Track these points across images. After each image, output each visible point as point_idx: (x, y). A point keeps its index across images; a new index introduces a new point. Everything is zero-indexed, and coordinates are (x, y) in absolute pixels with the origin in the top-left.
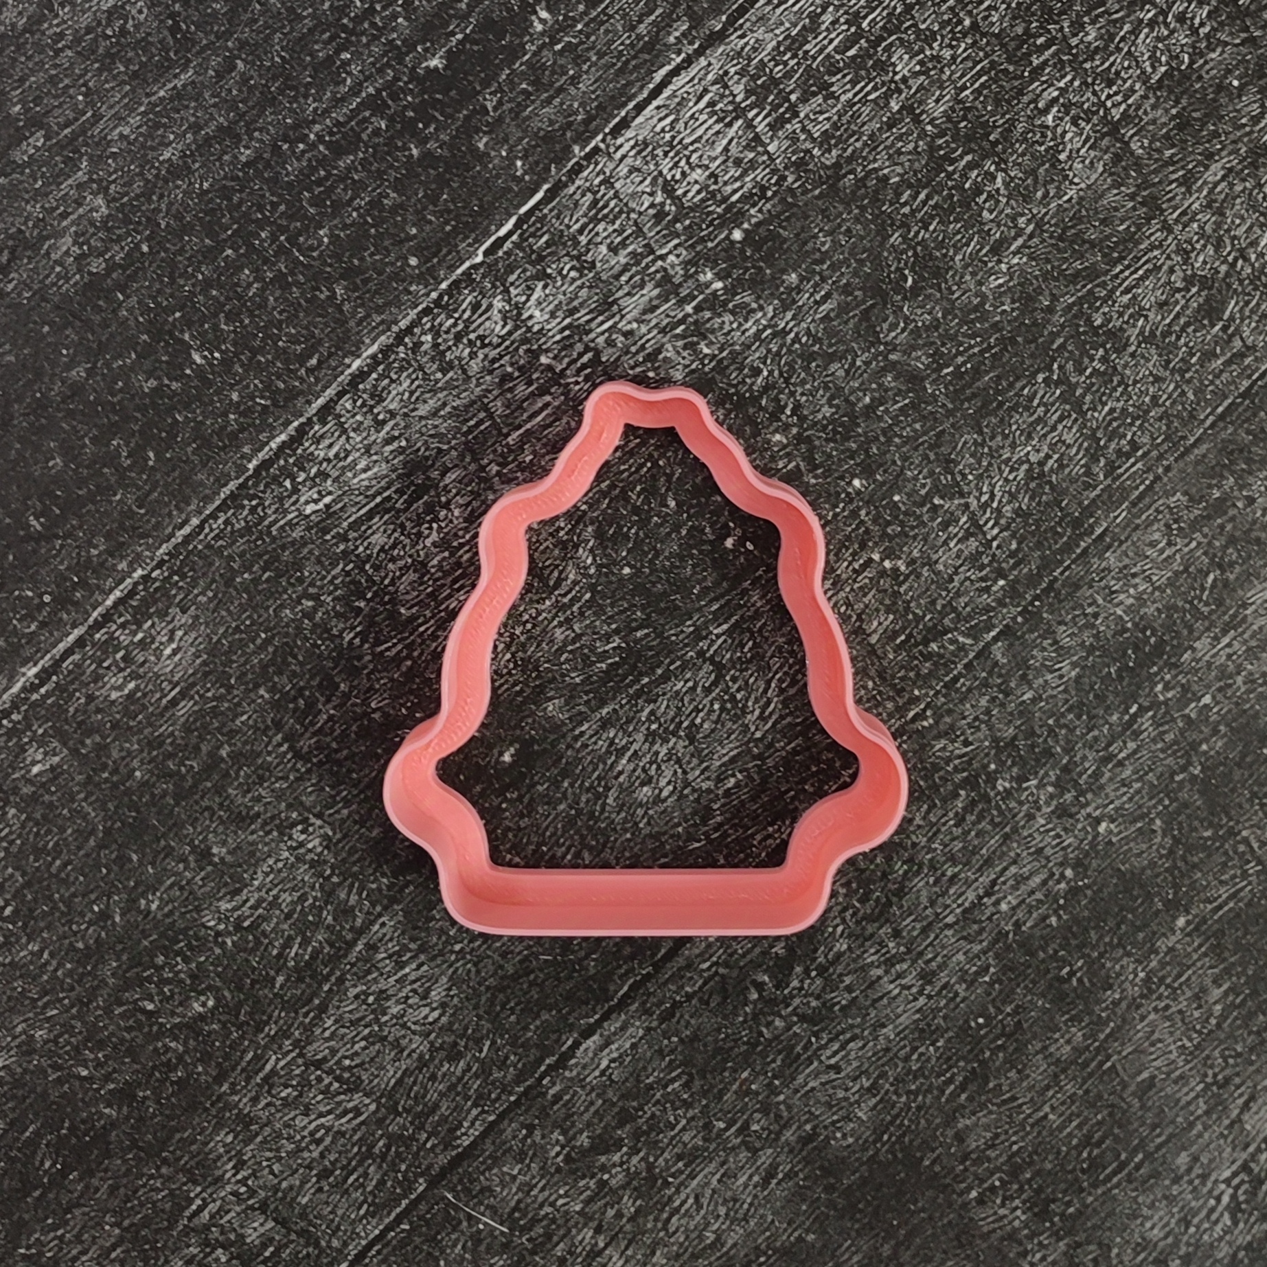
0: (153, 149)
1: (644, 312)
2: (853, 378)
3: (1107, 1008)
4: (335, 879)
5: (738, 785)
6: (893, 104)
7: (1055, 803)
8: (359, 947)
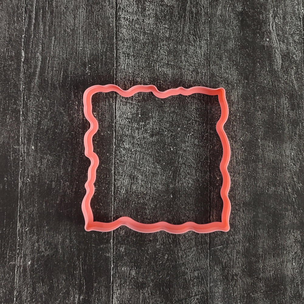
1: (138, 134)
2: (167, 118)
5: (199, 174)
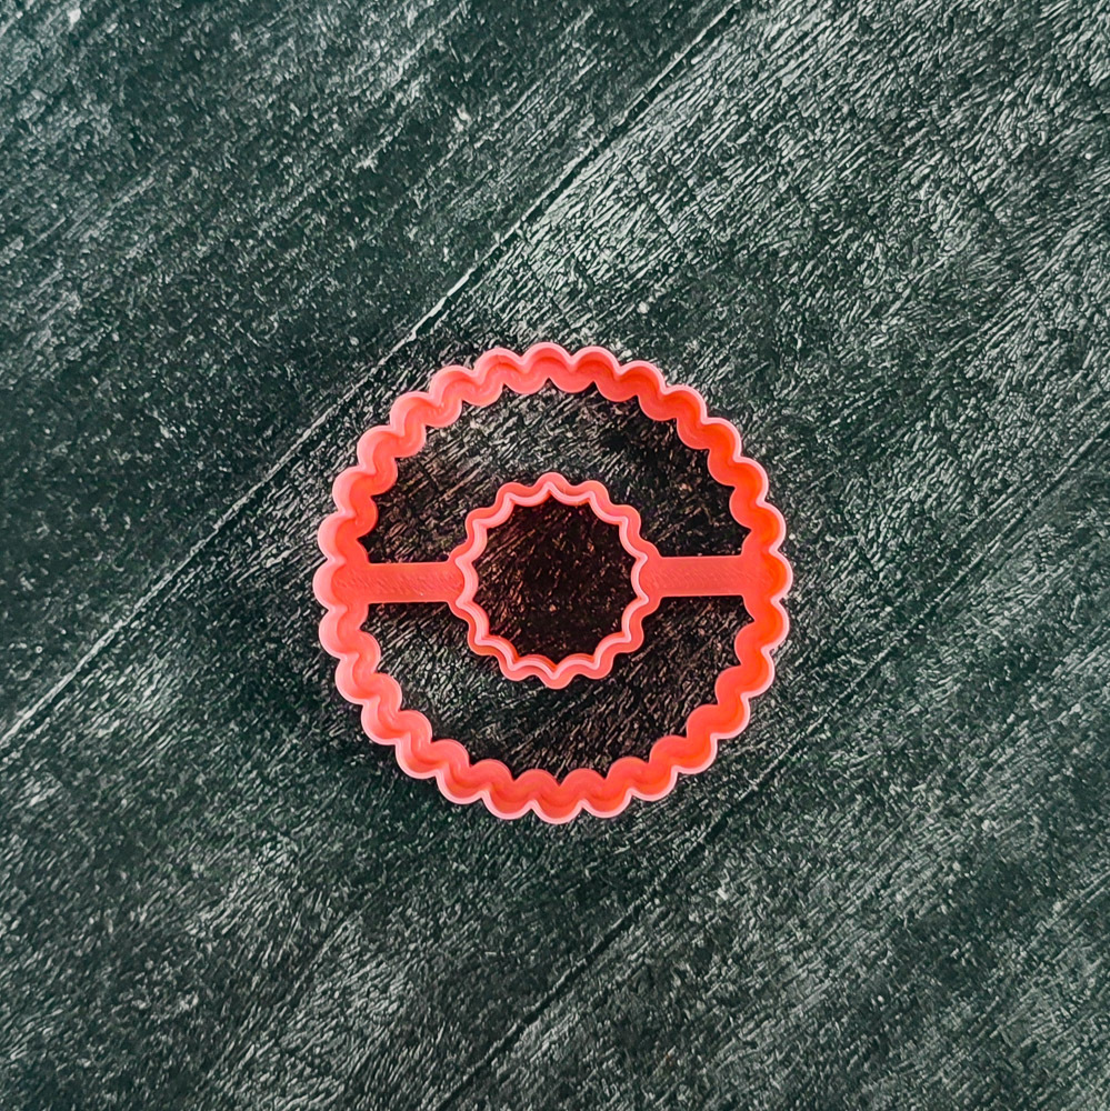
0: (119, 248)
3: (993, 984)
4: (301, 890)
6: (780, 185)
7: (942, 804)
8: (325, 949)
